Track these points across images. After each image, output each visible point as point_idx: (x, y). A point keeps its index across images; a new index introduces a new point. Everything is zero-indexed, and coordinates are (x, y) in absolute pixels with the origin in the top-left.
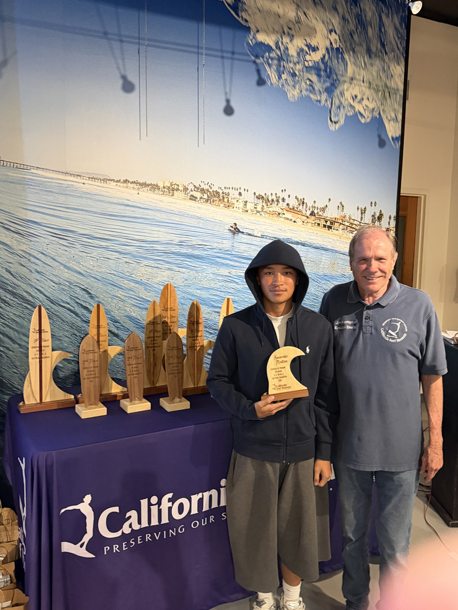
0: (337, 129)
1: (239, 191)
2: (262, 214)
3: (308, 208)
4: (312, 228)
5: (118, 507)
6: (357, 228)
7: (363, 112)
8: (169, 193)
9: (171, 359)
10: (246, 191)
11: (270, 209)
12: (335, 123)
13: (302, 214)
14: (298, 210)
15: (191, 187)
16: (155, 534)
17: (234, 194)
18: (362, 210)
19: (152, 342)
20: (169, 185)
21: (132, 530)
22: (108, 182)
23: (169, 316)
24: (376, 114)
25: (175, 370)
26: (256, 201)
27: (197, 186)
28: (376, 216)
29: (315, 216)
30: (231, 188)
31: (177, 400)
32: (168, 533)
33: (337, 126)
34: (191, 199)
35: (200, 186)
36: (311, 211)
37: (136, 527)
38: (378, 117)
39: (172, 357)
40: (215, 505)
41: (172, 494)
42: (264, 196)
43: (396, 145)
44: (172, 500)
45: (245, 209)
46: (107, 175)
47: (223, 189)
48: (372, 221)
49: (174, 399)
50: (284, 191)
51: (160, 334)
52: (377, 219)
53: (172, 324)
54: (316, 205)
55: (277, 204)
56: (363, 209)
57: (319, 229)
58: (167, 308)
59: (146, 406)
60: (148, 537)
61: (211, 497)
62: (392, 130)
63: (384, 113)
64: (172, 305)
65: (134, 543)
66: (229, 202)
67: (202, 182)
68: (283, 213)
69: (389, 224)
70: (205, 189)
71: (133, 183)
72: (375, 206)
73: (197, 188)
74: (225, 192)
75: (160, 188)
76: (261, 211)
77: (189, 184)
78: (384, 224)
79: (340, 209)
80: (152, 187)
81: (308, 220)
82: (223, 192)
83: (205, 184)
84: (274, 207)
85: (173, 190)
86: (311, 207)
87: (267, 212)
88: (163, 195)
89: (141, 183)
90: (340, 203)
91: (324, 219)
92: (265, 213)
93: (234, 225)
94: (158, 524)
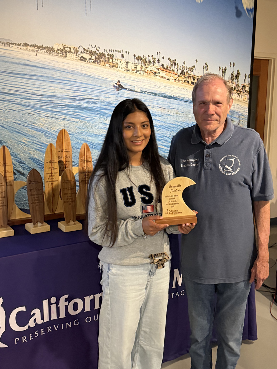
1: (121, 53)
2: (141, 73)
3: (179, 68)
4: (183, 84)
5: (25, 307)
8: (63, 54)
9: (66, 190)
10: (127, 53)
11: (148, 69)
13: (174, 73)
14: (171, 70)
15: (81, 50)
16: (54, 326)
17: (117, 56)
18: (223, 70)
20: (62, 48)
21: (36, 324)
22: (10, 45)
23: (64, 156)
25: (69, 199)
26: (136, 62)
27: (86, 48)
28: (235, 75)
29: (185, 74)
30: (115, 51)
31: (72, 222)
32: (65, 326)
34: (81, 60)
35: (89, 49)
36: (181, 70)
37: (40, 322)
39: (67, 189)
41: (68, 295)
42: (142, 57)
43: (250, 15)
44: (68, 300)
45: (127, 69)
46: (10, 40)
47: (109, 51)
48: (231, 79)
49: (69, 222)
50: (159, 54)
51: (57, 171)
52: (235, 77)
53: (67, 163)
54: (185, 65)
55: (154, 65)
56: (224, 68)
58: (63, 150)
59: (47, 228)
60: (49, 329)
64: (67, 147)
65: (38, 334)
66: (114, 62)
67: (90, 45)
68: (158, 72)
69: (244, 81)
70: (93, 51)
71: (32, 46)
72: (234, 66)
73: (86, 50)
74: (109, 54)
75: (54, 50)
76: (140, 70)
77: (79, 47)
78: (241, 81)
79: (206, 69)
80: (48, 50)
81: (179, 78)
82: (108, 54)
83: (93, 47)
84: (151, 67)
85: (66, 52)
86: (181, 67)
87: (145, 71)
88: (57, 56)
89: (39, 46)
90: (205, 64)
91: (192, 77)
92: (144, 72)
93: (118, 82)
94: (57, 318)
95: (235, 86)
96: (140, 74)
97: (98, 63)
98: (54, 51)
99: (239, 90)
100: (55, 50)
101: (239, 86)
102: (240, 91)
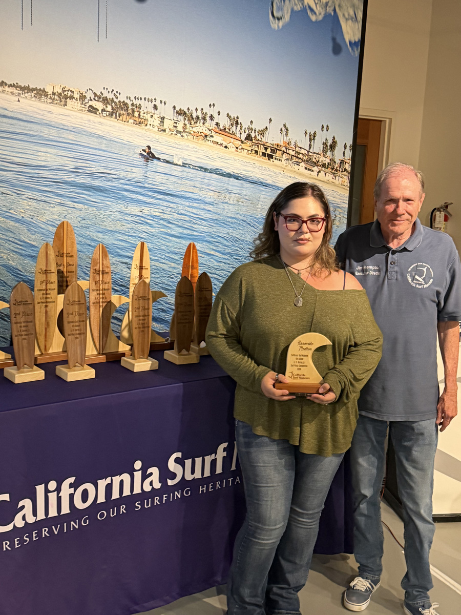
0: (280, 27)
1: (154, 103)
2: (184, 135)
3: (243, 130)
4: (248, 156)
5: (8, 495)
6: (305, 158)
7: (314, 7)
8: (61, 101)
9: (71, 316)
10: (163, 103)
11: (194, 129)
12: (278, 19)
13: (235, 137)
14: (231, 132)
15: (89, 95)
16: (53, 527)
17: (147, 107)
18: (310, 136)
19: (44, 296)
20: (60, 91)
21: (26, 523)
23: (65, 264)
24: (330, 10)
25: (76, 330)
26: (176, 117)
27: (98, 93)
28: (329, 144)
29: (252, 140)
30: (143, 99)
31: (78, 367)
32: (69, 526)
33: (281, 23)
34: (89, 111)
35: (102, 94)
36: (246, 134)
37: (31, 519)
38: (333, 14)
39: (72, 314)
40: (127, 492)
41: (74, 478)
42: (186, 111)
43: (354, 51)
44: (74, 486)
45: (161, 127)
47: (134, 99)
48: (324, 151)
49: (75, 366)
50: (212, 106)
51: (55, 286)
52: (329, 148)
53: (68, 274)
54: (253, 127)
55: (204, 123)
56: (312, 133)
57: (256, 158)
58: (63, 254)
60: (45, 532)
61: (122, 482)
62: (350, 32)
63: (340, 10)
64: (69, 249)
65: (28, 539)
66: (141, 117)
67: (104, 88)
68: (210, 134)
69: (343, 154)
70: (108, 98)
71: (12, 87)
72: (327, 130)
73: (98, 96)
74: (135, 104)
75: (48, 95)
76: (182, 131)
77: (87, 90)
78: (338, 154)
79: (284, 133)
80: (38, 93)
81: (244, 146)
82: (133, 103)
83: (109, 92)
84: (199, 127)
85: (66, 97)
86: (247, 128)
87: (190, 133)
88: (52, 104)
89: (23, 86)
90: (284, 125)
91: (263, 145)
92: (188, 134)
93: (147, 148)
94: (57, 515)
95: (329, 162)
96: (182, 138)
97: (116, 118)
98: (46, 95)
99: (335, 168)
100: (49, 93)
101: (335, 162)
102: (336, 170)
